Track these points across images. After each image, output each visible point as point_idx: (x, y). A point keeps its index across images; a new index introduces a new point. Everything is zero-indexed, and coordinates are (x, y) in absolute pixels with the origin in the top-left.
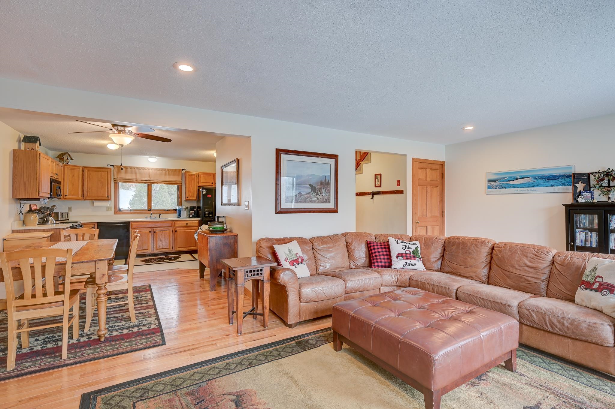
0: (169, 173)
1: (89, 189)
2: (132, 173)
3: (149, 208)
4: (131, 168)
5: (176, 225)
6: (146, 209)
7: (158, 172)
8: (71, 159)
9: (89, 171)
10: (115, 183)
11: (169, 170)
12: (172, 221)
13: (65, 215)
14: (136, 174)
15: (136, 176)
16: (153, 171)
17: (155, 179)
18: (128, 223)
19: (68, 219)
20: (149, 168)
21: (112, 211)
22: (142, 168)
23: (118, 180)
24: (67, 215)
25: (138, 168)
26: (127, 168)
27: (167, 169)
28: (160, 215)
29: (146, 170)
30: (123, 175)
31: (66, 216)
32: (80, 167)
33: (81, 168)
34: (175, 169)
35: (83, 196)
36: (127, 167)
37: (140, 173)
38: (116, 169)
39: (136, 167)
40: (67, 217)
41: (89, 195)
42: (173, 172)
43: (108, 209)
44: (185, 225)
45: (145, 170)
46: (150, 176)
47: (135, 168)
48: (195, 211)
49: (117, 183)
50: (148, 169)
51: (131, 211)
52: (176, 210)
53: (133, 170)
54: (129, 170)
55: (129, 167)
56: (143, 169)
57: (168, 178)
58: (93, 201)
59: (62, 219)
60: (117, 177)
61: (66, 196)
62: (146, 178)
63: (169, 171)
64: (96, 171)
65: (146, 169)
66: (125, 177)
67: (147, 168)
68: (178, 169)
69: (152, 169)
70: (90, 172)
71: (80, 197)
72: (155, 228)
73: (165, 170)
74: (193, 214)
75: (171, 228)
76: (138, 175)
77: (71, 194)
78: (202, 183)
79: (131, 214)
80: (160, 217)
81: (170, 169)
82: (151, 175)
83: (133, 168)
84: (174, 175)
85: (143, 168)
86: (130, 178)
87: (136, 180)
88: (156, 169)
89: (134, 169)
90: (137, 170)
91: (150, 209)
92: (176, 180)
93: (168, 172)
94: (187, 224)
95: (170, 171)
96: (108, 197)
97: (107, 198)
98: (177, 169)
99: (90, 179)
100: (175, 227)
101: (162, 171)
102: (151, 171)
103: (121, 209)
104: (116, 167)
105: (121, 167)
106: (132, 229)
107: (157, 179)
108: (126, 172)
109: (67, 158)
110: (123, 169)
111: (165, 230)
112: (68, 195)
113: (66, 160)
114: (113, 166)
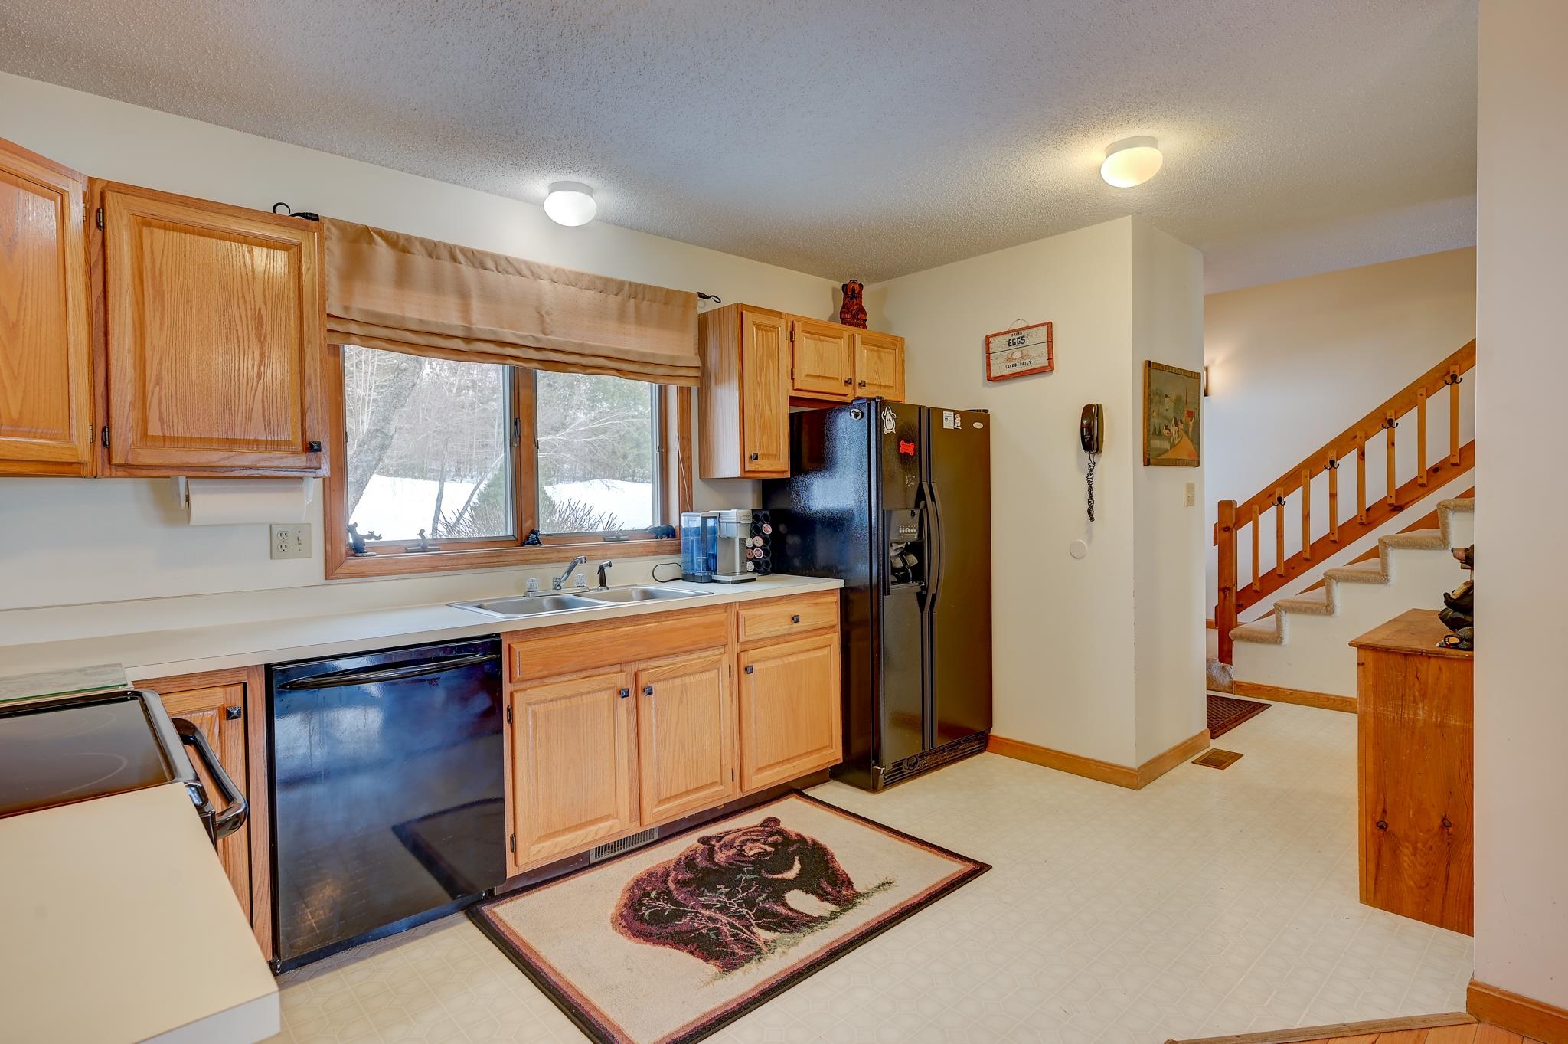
0: (637, 309)
1: (159, 383)
2: (436, 286)
3: (528, 525)
4: (430, 255)
5: (749, 633)
6: (509, 532)
9: (149, 225)
11: (637, 292)
12: (726, 606)
14: (463, 295)
15: (466, 310)
16: (560, 287)
17: (572, 342)
18: (492, 644)
20: (539, 266)
21: (308, 555)
22: (496, 258)
23: (346, 326)
25: (477, 259)
26: (405, 250)
27: (630, 284)
28: (602, 572)
29: (519, 273)
30: (379, 298)
34: (668, 291)
35: (104, 438)
36: (408, 239)
37: (490, 297)
38: (335, 246)
39: (463, 250)
41: (154, 429)
42: (655, 307)
43: (282, 538)
44: (785, 627)
45: (513, 280)
46: (547, 319)
47: (460, 257)
48: (765, 540)
49: (338, 348)
50: (534, 272)
51: (424, 550)
53: (447, 265)
54: (421, 262)
55: (422, 241)
56: (504, 265)
57: (635, 341)
58: (184, 480)
60: (346, 309)
62: (523, 331)
63: (640, 296)
65: (525, 272)
66: (398, 313)
67: (526, 263)
68: (680, 292)
69: (556, 276)
70: (158, 233)
72: (643, 665)
73: (620, 285)
74: (759, 554)
75: (724, 651)
76: (476, 304)
78: (808, 375)
79: (436, 569)
80: (602, 582)
81: (645, 287)
82: (547, 313)
83: (445, 254)
84: (662, 323)
85: (507, 259)
86: (425, 318)
87: (468, 340)
88: (575, 280)
89: (454, 259)
90: (467, 270)
91: (527, 537)
92: (673, 358)
93: (632, 301)
94: (796, 619)
95: (643, 300)
98: (675, 292)
100: (742, 643)
101: (603, 295)
102: (545, 284)
103: (366, 540)
104: (333, 230)
105: (371, 241)
106: (518, 687)
107: (582, 344)
108: (403, 278)
110: (384, 251)
111: (694, 673)
114: (313, 217)
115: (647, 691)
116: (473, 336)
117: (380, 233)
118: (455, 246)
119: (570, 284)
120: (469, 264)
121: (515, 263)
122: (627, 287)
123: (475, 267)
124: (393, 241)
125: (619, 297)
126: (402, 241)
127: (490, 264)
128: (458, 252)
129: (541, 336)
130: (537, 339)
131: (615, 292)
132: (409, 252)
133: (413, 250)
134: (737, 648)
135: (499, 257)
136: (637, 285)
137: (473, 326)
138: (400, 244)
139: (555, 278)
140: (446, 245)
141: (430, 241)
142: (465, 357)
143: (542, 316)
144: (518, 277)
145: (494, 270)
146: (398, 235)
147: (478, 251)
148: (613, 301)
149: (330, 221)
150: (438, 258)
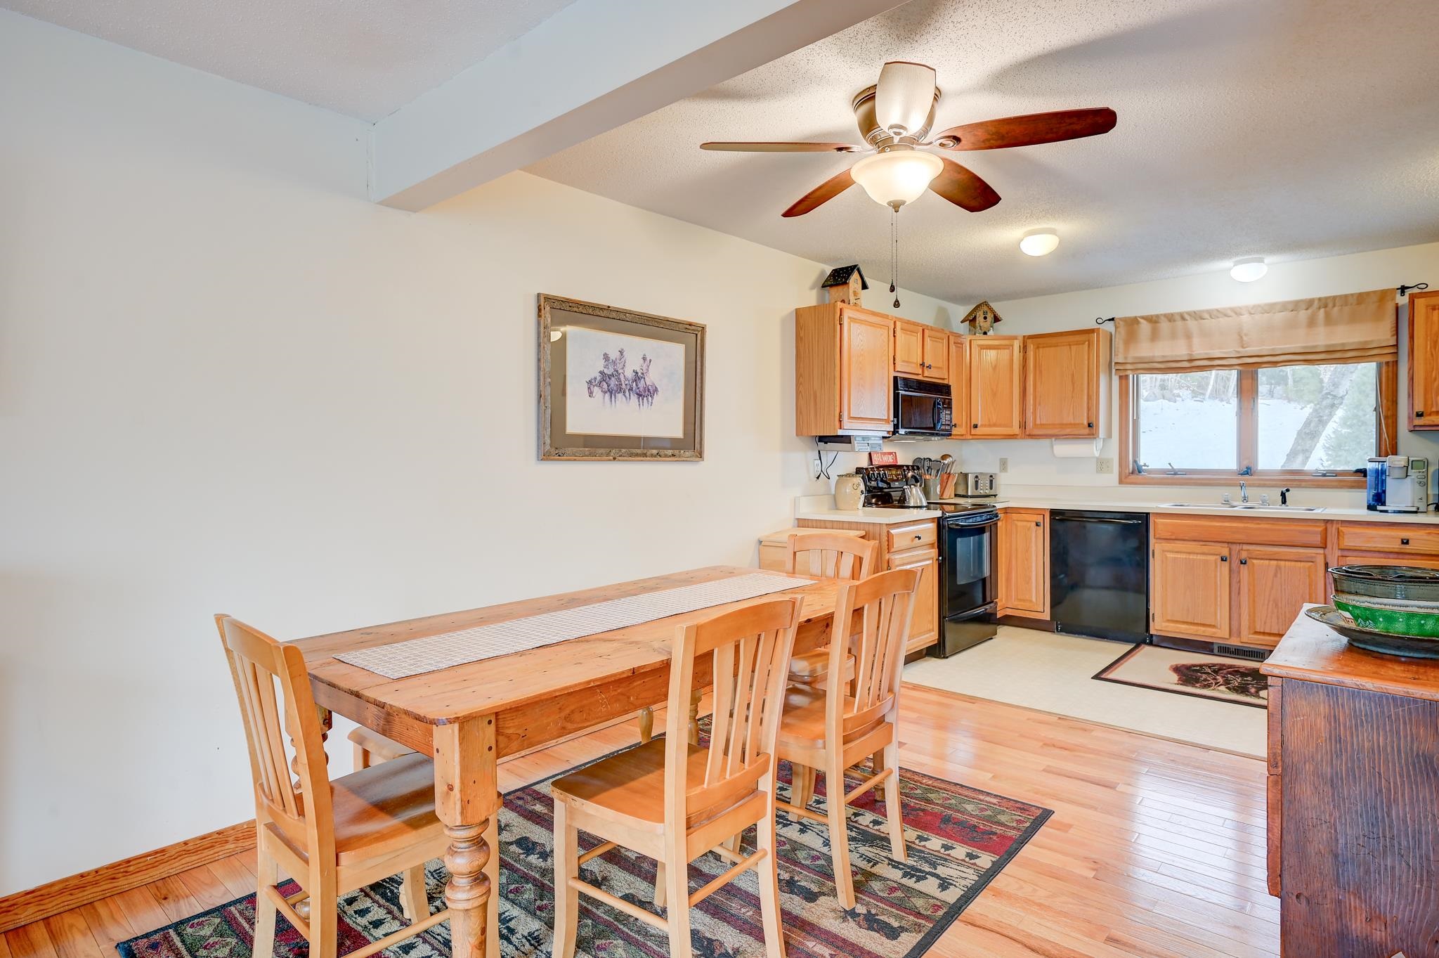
0: (1328, 315)
1: (1040, 404)
2: (1173, 336)
3: (1247, 463)
4: (1170, 321)
5: (1348, 542)
7: (1279, 317)
8: (996, 319)
9: (1038, 347)
10: (1121, 377)
11: (1325, 303)
12: (1327, 521)
13: (984, 483)
14: (1188, 336)
15: (1190, 346)
16: (1259, 316)
17: (1265, 349)
19: (992, 492)
20: (1240, 308)
21: (1112, 472)
22: (1210, 312)
23: (1129, 367)
24: (991, 481)
25: (1197, 316)
26: (1156, 322)
27: (1320, 299)
28: (1283, 495)
29: (1226, 315)
30: (1145, 349)
31: (988, 485)
32: (1015, 338)
33: (1017, 345)
34: (1360, 294)
35: (1023, 425)
36: (1157, 316)
37: (1206, 334)
38: (1122, 330)
39: (1189, 313)
40: (991, 488)
41: (1039, 422)
42: (1346, 309)
43: (1102, 465)
45: (1223, 321)
46: (1245, 338)
47: (1187, 317)
49: (1127, 377)
50: (1237, 312)
51: (1175, 474)
52: (1363, 472)
53: (1179, 323)
54: (1164, 326)
55: (1165, 315)
56: (1216, 314)
57: (1322, 338)
58: (1054, 439)
59: (977, 493)
60: (1126, 358)
61: (976, 426)
62: (1229, 349)
63: (1330, 305)
64: (1057, 346)
65: (1230, 313)
66: (1151, 355)
67: (1230, 308)
68: (1375, 292)
69: (1253, 310)
70: (1041, 350)
71: (1016, 429)
72: (1245, 547)
73: (1310, 303)
75: (1321, 551)
76: (1196, 341)
77: (990, 422)
79: (1174, 484)
80: (1284, 501)
81: (1334, 298)
82: (1246, 335)
83: (1178, 318)
84: (1353, 319)
85: (1217, 310)
87: (1191, 361)
88: (1270, 308)
89: (1183, 319)
90: (1192, 324)
91: (1244, 470)
92: (1366, 342)
93: (1322, 310)
94: (1405, 542)
95: (1334, 306)
96: (1089, 425)
97: (1087, 431)
98: (1368, 294)
99: (1041, 372)
100: (1342, 549)
101: (1293, 314)
102: (1245, 318)
103: (1144, 468)
104: (1121, 323)
105: (1138, 323)
106: (1158, 541)
108: (1154, 336)
109: (985, 318)
110: (1145, 326)
111: (1289, 560)
112: (982, 426)
113: (982, 324)
114: (1113, 319)
115: (1243, 563)
116: (1192, 358)
117: (1143, 318)
118: (1183, 313)
119: (1265, 312)
121: (1223, 311)
122: (1316, 302)
123: (1197, 320)
124: (1146, 318)
125: (1309, 311)
126: (1154, 318)
127: (1206, 316)
128: (1185, 315)
129: (1241, 349)
130: (1238, 352)
131: (1305, 308)
132: (1158, 323)
133: (1160, 321)
134: (1338, 553)
135: (1212, 310)
136: (1327, 298)
137: (1194, 353)
138: (1153, 320)
140: (1178, 313)
141: (1169, 314)
142: (1187, 371)
143: (1242, 337)
144: (1226, 318)
145: (1209, 317)
146: (1152, 316)
147: (1199, 311)
148: (1303, 315)
149: (1120, 319)
150: (1174, 321)
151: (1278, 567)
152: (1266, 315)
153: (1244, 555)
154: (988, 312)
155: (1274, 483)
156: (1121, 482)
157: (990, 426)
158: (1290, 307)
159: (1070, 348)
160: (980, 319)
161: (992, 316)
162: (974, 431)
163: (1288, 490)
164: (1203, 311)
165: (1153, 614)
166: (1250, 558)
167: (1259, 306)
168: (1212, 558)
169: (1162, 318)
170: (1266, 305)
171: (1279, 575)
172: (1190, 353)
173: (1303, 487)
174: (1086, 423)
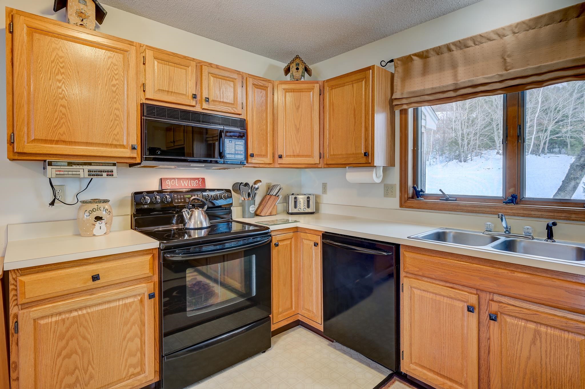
2: (441, 68)
4: (438, 54)
7: (545, 31)
8: (306, 70)
9: (332, 89)
13: (303, 203)
14: (454, 66)
15: (455, 76)
17: (530, 68)
20: (503, 29)
21: (394, 195)
22: (473, 39)
23: (404, 101)
25: (462, 44)
26: (427, 57)
29: (489, 40)
30: (417, 84)
32: (318, 82)
33: (317, 88)
35: (322, 156)
36: (427, 51)
37: (470, 60)
38: (400, 69)
39: (454, 44)
41: (333, 153)
43: (387, 189)
45: (487, 45)
46: (508, 60)
47: (453, 47)
50: (500, 34)
53: (446, 55)
54: (433, 59)
55: (434, 49)
58: (344, 168)
59: (296, 211)
60: (402, 94)
61: (280, 157)
65: (495, 37)
66: (422, 88)
71: (316, 160)
72: (496, 297)
76: (461, 70)
77: (294, 152)
80: (550, 236)
82: (509, 56)
83: (445, 50)
85: (481, 35)
86: (434, 86)
87: (455, 90)
89: (450, 50)
90: (457, 53)
96: (367, 155)
97: (363, 160)
99: (333, 109)
101: (563, 23)
102: (509, 38)
104: (399, 62)
105: (412, 60)
107: (539, 67)
108: (425, 71)
109: (297, 69)
110: (417, 62)
111: (551, 327)
112: (287, 156)
113: (294, 74)
114: (392, 61)
115: (493, 318)
116: (458, 87)
117: (415, 55)
118: (449, 44)
119: (531, 28)
120: (458, 48)
121: (486, 35)
123: (461, 49)
124: (418, 55)
125: (580, 18)
126: (425, 54)
127: (471, 43)
128: (451, 45)
129: (505, 72)
130: (501, 75)
131: (575, 15)
132: (428, 57)
133: (430, 55)
135: (476, 36)
137: (458, 82)
138: (424, 56)
139: (516, 30)
140: (444, 45)
141: (437, 48)
142: (454, 100)
143: (505, 59)
144: (490, 42)
145: (473, 45)
146: (423, 52)
147: (463, 40)
149: (398, 59)
150: (442, 54)
151: (537, 333)
152: (532, 31)
153: (494, 307)
154: (300, 65)
155: (540, 213)
156: (401, 206)
157: (294, 156)
158: (558, 17)
159: (353, 86)
160: (293, 69)
161: (304, 67)
162: (280, 161)
163: (554, 224)
164: (467, 39)
165: (403, 351)
166: (501, 313)
167: (523, 22)
168: (459, 304)
169: (432, 52)
170: (530, 20)
171: (538, 342)
172: (455, 82)
173: (573, 220)
174: (363, 152)
